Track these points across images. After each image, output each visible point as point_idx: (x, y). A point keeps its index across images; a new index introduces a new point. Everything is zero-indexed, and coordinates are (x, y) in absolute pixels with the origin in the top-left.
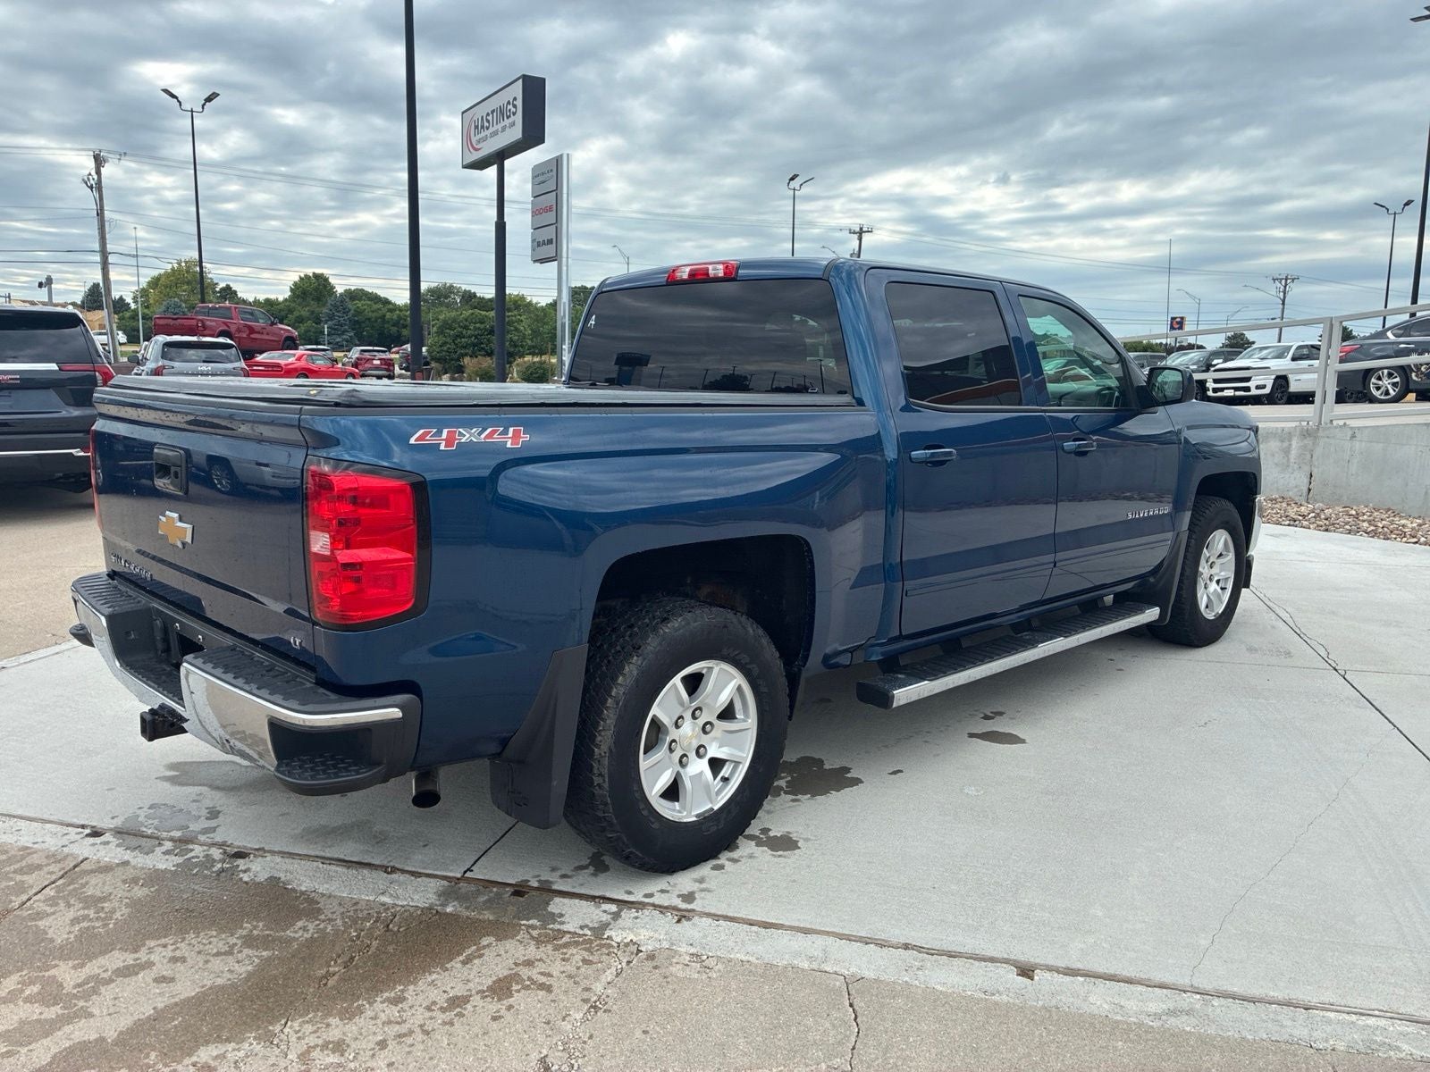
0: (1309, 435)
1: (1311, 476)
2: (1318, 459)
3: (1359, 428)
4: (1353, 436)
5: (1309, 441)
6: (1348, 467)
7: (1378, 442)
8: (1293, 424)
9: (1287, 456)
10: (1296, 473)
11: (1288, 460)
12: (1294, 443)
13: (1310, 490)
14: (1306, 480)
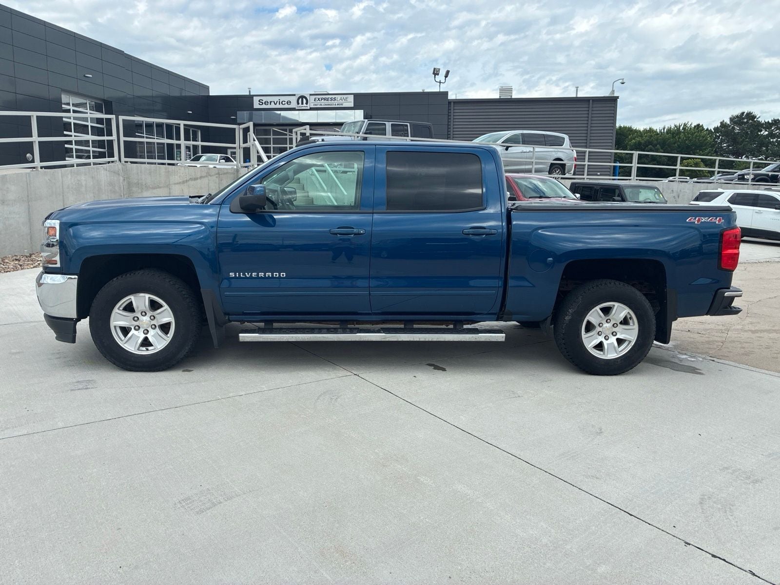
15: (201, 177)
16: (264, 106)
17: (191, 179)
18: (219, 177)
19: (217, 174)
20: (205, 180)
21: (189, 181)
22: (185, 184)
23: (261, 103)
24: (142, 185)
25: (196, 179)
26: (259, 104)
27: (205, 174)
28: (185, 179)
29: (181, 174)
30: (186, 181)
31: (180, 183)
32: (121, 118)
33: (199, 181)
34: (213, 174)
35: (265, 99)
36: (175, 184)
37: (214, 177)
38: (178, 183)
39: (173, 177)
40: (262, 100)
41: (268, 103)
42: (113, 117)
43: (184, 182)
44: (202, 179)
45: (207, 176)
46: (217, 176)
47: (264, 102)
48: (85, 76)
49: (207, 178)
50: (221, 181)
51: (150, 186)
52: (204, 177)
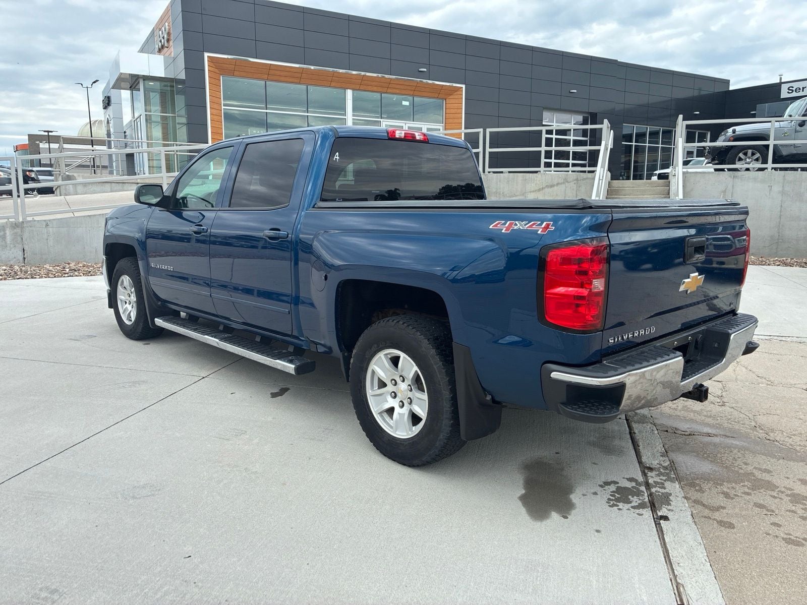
0: (18, 227)
1: (24, 250)
2: (26, 240)
3: (50, 220)
4: (47, 225)
5: (18, 230)
6: (47, 243)
7: (63, 227)
8: (5, 221)
9: (5, 241)
10: (13, 250)
11: (6, 243)
12: (8, 232)
13: (24, 258)
14: (21, 253)
15: (558, 184)
16: (794, 94)
17: (547, 187)
18: (577, 183)
19: (574, 180)
20: (562, 187)
21: (545, 188)
22: (541, 192)
23: (790, 91)
24: (500, 194)
25: (552, 186)
26: (788, 93)
27: (562, 181)
28: (541, 187)
29: (538, 182)
30: (543, 188)
31: (536, 191)
32: (488, 130)
33: (555, 187)
34: (571, 179)
35: (795, 85)
36: (530, 192)
37: (572, 184)
38: (533, 191)
39: (530, 184)
40: (793, 87)
41: (800, 89)
42: (481, 130)
43: (539, 190)
44: (559, 186)
45: (564, 183)
46: (575, 182)
47: (794, 89)
48: (570, 92)
49: (563, 185)
50: (580, 187)
51: (508, 195)
52: (561, 184)
